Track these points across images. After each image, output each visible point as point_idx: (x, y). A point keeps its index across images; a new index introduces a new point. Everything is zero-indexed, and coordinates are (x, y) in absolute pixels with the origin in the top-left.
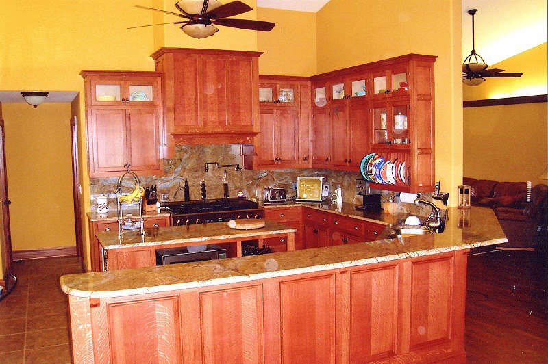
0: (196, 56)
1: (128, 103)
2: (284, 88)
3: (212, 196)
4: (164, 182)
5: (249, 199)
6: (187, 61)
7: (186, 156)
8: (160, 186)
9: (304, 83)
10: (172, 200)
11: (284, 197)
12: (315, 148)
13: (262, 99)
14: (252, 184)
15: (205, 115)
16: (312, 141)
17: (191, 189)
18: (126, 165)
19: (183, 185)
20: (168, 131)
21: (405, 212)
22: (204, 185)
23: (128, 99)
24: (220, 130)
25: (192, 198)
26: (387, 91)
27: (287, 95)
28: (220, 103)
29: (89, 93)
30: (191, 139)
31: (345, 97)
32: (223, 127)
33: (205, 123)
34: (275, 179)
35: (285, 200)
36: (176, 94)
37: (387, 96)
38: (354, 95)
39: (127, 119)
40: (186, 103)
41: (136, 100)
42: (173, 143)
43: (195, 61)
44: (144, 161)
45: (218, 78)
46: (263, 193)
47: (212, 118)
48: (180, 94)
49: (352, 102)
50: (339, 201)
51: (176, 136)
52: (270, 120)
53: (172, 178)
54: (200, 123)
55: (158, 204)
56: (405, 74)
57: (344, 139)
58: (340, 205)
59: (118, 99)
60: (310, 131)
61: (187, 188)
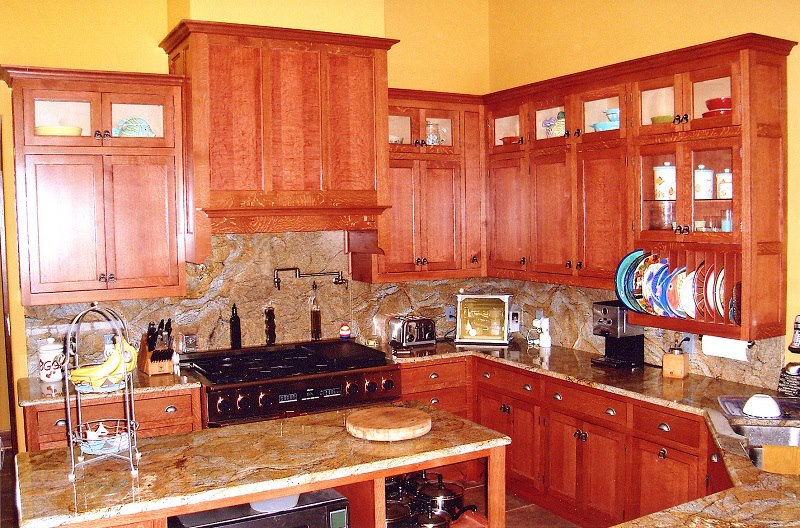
0: (258, 43)
1: (108, 141)
2: (433, 116)
3: (286, 336)
4: (188, 309)
5: (363, 341)
6: (239, 52)
7: (234, 254)
8: (178, 318)
9: (472, 108)
10: (203, 346)
11: (432, 336)
12: (493, 237)
13: (393, 138)
14: (367, 310)
15: (278, 168)
16: (486, 223)
17: (244, 323)
18: (102, 277)
19: (228, 315)
20: (197, 204)
21: (708, 374)
22: (270, 314)
23: (108, 134)
24: (307, 201)
25: (247, 342)
26: (677, 119)
27: (437, 132)
28: (308, 143)
29: (18, 116)
30: (247, 220)
31: (568, 134)
32: (315, 195)
33: (277, 187)
34: (413, 300)
35: (434, 342)
36: (215, 124)
37: (678, 128)
38: (588, 130)
39: (106, 177)
40: (236, 141)
41: (127, 134)
42: (208, 229)
43: (257, 51)
44: (144, 269)
45: (305, 91)
46: (389, 328)
47: (290, 175)
48: (222, 124)
49: (584, 142)
50: (545, 343)
51: (214, 213)
52: (408, 179)
53: (204, 300)
54: (266, 186)
55: (176, 358)
56: (727, 80)
57: (564, 221)
58: (546, 352)
59: (87, 132)
60: (483, 204)
61: (235, 323)
